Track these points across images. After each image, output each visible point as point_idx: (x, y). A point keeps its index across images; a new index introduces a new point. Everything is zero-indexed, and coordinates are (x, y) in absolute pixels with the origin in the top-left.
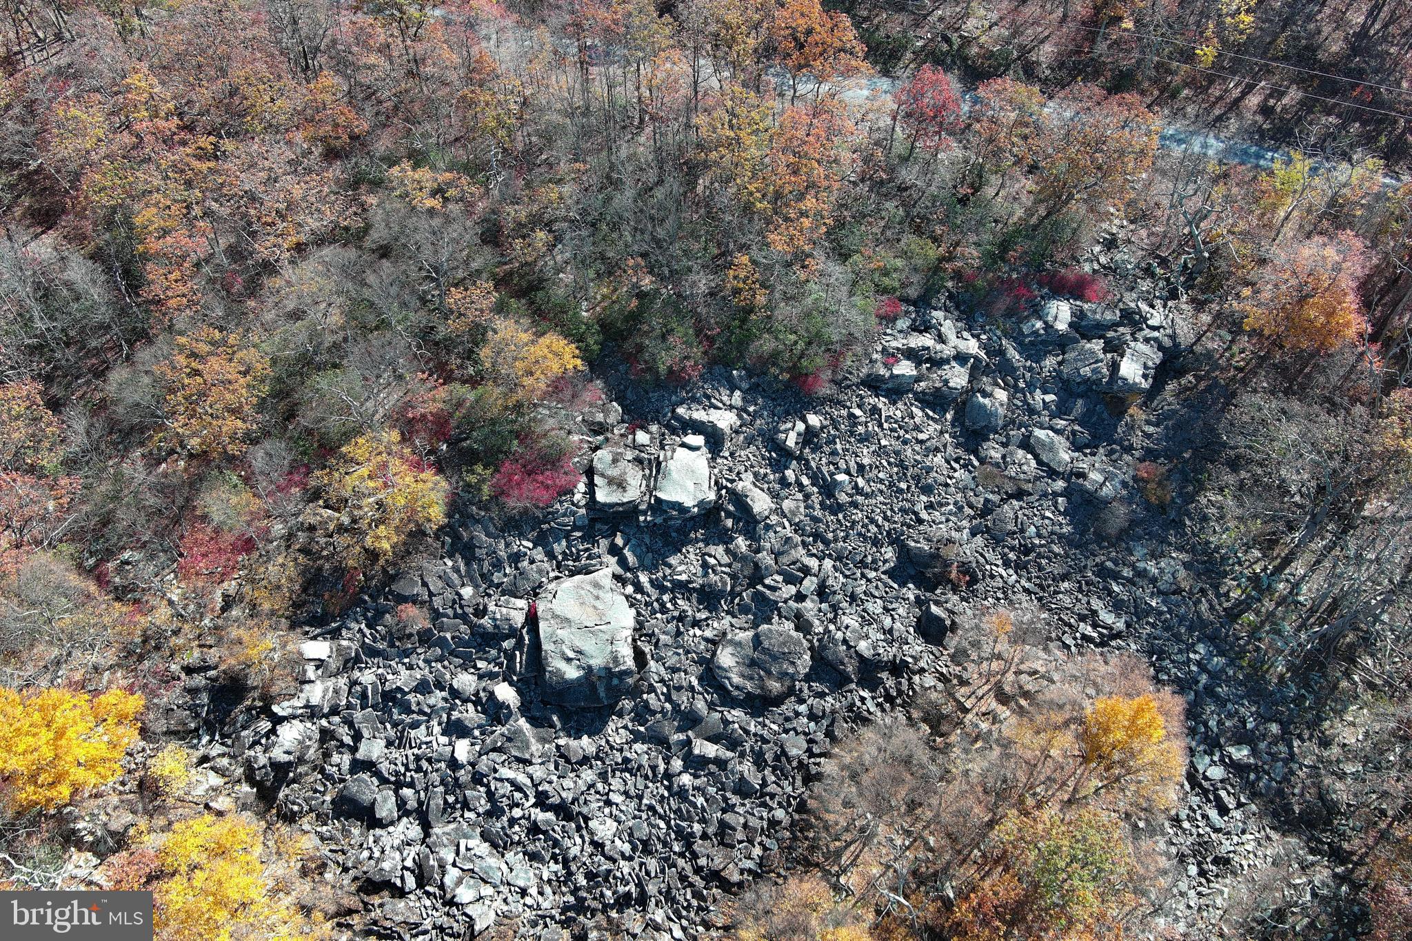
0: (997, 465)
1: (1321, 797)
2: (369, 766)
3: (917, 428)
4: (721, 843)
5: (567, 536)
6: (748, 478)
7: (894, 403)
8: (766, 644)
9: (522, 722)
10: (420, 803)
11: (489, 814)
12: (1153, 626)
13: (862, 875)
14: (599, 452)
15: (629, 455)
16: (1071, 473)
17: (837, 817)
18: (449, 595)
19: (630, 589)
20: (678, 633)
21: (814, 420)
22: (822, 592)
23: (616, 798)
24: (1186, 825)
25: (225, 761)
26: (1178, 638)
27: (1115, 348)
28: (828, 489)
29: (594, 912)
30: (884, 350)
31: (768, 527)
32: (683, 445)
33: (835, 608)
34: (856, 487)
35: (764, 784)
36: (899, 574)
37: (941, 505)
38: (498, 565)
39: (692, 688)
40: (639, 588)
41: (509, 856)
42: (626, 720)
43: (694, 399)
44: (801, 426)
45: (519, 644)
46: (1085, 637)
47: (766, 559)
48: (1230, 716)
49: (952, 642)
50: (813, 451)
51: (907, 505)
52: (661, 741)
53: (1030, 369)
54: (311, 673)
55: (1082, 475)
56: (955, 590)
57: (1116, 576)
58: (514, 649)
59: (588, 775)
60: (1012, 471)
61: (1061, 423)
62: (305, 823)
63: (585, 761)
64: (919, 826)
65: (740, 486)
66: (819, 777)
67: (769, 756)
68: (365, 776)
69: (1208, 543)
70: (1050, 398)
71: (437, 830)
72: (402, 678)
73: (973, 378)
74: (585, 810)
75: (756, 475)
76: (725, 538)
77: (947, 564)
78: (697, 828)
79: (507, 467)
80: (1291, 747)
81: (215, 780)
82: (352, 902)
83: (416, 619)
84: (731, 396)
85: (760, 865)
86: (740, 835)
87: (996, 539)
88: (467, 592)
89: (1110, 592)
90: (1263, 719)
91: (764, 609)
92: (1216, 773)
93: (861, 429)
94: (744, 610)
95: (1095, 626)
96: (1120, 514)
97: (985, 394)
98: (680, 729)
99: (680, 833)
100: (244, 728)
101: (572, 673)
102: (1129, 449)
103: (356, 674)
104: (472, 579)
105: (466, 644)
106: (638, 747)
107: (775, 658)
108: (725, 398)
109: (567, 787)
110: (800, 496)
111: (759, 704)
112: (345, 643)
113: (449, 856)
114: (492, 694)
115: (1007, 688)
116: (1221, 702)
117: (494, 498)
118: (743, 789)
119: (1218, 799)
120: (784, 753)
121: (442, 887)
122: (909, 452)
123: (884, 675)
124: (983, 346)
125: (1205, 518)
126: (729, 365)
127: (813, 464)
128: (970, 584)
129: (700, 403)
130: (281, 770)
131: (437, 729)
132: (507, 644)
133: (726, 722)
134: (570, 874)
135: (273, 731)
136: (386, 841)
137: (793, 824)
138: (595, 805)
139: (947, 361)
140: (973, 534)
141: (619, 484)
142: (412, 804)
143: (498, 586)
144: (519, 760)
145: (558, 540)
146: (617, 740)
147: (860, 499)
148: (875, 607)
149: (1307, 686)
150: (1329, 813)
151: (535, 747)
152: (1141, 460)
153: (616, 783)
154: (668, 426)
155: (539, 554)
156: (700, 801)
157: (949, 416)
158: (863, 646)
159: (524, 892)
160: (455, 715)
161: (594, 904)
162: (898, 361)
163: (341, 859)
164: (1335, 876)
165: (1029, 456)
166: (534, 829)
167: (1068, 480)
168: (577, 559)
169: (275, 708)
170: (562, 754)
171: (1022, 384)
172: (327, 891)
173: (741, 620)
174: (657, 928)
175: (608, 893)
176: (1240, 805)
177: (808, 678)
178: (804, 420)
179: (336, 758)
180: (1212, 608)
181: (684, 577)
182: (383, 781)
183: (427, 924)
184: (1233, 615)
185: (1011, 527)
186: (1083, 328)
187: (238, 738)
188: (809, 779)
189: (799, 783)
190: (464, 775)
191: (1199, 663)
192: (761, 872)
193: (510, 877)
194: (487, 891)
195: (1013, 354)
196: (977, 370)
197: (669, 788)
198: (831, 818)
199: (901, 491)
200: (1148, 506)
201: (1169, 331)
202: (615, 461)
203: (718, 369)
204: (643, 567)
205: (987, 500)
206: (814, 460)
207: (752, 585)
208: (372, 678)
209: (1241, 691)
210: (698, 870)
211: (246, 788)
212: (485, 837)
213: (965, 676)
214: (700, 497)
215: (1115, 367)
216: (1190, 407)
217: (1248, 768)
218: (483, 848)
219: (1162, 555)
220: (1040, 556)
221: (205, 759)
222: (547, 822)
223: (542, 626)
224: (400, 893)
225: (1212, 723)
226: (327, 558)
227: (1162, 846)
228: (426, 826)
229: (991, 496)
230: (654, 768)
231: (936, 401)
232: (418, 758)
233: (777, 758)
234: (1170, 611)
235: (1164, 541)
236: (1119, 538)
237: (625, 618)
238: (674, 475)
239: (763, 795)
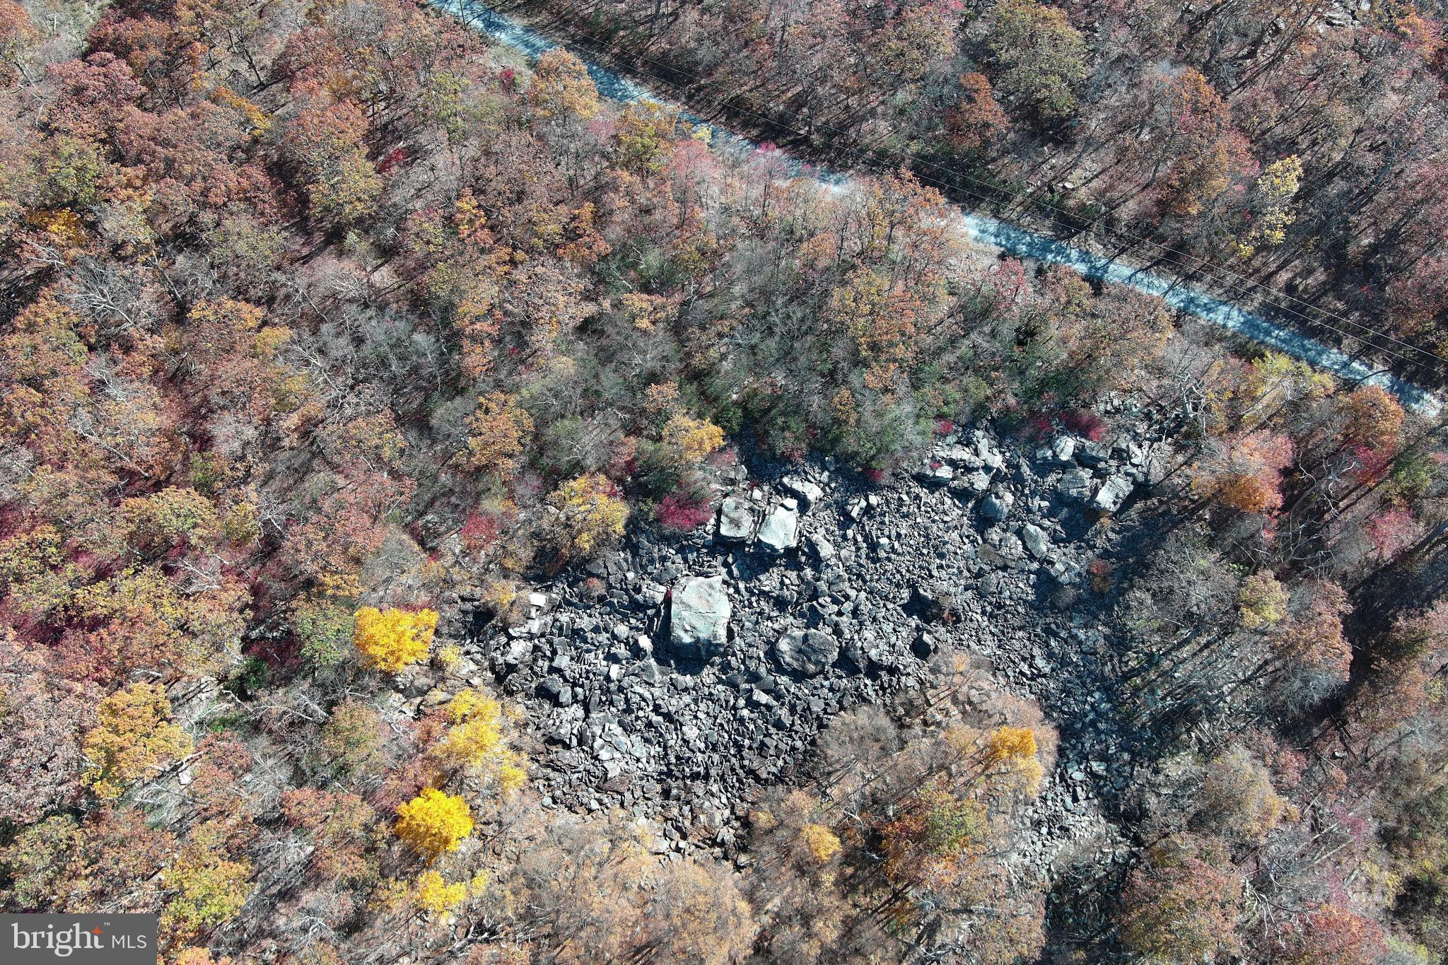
0: (994, 546)
1: (1140, 805)
2: (559, 671)
3: (945, 512)
4: (760, 754)
5: (698, 550)
6: (822, 531)
7: (932, 492)
8: (811, 642)
9: (652, 661)
10: (586, 697)
11: (624, 711)
12: (1070, 673)
13: (841, 790)
14: (728, 499)
15: (747, 505)
16: (1045, 560)
17: (833, 752)
18: (620, 576)
19: (731, 590)
20: (757, 623)
21: (874, 500)
22: (855, 612)
23: (701, 715)
24: (1049, 803)
25: (479, 657)
26: (1084, 684)
27: (1101, 475)
28: (873, 546)
29: (677, 778)
30: (933, 457)
31: (828, 566)
32: (782, 505)
33: (861, 624)
34: (893, 548)
35: (793, 724)
36: (909, 609)
37: (948, 566)
38: (652, 561)
39: (759, 658)
40: (737, 591)
41: (633, 737)
42: (715, 670)
43: (796, 472)
44: (863, 504)
45: (658, 613)
46: (1021, 673)
47: (823, 586)
48: (1100, 742)
49: (934, 659)
50: (869, 519)
51: (925, 565)
52: (733, 685)
53: (1036, 482)
54: (533, 614)
55: (1052, 563)
56: (944, 624)
57: (1056, 635)
58: (654, 616)
59: (687, 699)
60: (1004, 551)
61: (1046, 523)
62: (520, 697)
63: (686, 689)
64: (882, 769)
65: (815, 537)
66: (826, 726)
67: (799, 709)
68: (556, 676)
69: (1125, 625)
70: (1045, 504)
71: (593, 715)
72: (585, 622)
73: (993, 481)
74: (681, 719)
75: (827, 530)
76: (799, 568)
77: (941, 610)
78: (747, 742)
79: (667, 500)
80: (1133, 769)
81: (473, 667)
82: (540, 747)
83: (598, 587)
84: (821, 474)
85: (781, 772)
86: (772, 752)
87: (981, 594)
88: (631, 575)
89: (1048, 645)
90: (1122, 748)
91: (814, 618)
92: (1079, 776)
93: (905, 509)
94: (802, 615)
95: (1031, 666)
96: (1069, 595)
97: (997, 497)
98: (747, 681)
99: (736, 743)
100: (491, 638)
101: (687, 639)
102: (1093, 547)
103: (558, 615)
104: (635, 567)
105: (625, 608)
106: (720, 687)
107: (815, 651)
108: (817, 476)
109: (673, 704)
110: (853, 548)
111: (799, 676)
112: (554, 596)
113: (599, 732)
114: (636, 641)
115: (960, 697)
116: (1098, 732)
117: (657, 520)
118: (779, 725)
119: (1075, 791)
120: (809, 708)
121: (592, 748)
122: (935, 528)
123: (883, 673)
124: (1005, 461)
125: (1128, 608)
126: (824, 452)
127: (867, 528)
128: (955, 623)
129: (799, 475)
130: (511, 668)
131: (601, 656)
132: (650, 612)
133: (776, 684)
134: (666, 754)
135: (508, 644)
136: (563, 716)
137: (806, 751)
138: (687, 718)
139: (977, 469)
140: (966, 589)
141: (736, 523)
142: (581, 697)
143: (650, 574)
144: (646, 683)
145: (692, 552)
146: (707, 681)
147: (893, 556)
148: (888, 628)
149: (1158, 734)
150: (1142, 815)
151: (658, 677)
152: (1100, 557)
153: (702, 706)
154: (775, 488)
155: (678, 558)
156: (752, 727)
157: (970, 505)
158: (873, 653)
159: (638, 760)
160: (613, 650)
161: (678, 774)
162: (941, 466)
163: (537, 721)
164: (1131, 852)
165: (1019, 542)
166: (650, 725)
167: (1041, 564)
168: (702, 566)
169: (511, 631)
170: (673, 684)
171: (1027, 491)
172: (527, 739)
173: (800, 622)
174: (713, 795)
175: (687, 770)
176: (1088, 798)
177: (834, 665)
178: (867, 500)
179: (540, 663)
180: (1113, 669)
181: (767, 589)
182: (566, 680)
183: (581, 768)
184: (1126, 677)
185: (993, 589)
186: (1081, 458)
187: (488, 644)
188: (821, 726)
189: (814, 727)
190: (613, 687)
191: (1092, 705)
192: (780, 778)
193: (632, 750)
194: (617, 755)
195: (1026, 470)
196: (997, 477)
197: (734, 716)
198: (830, 752)
199: (922, 554)
200: (1092, 592)
201: (1145, 470)
202: (736, 508)
203: (815, 454)
204: (742, 578)
205: (981, 569)
206: (869, 526)
207: (810, 600)
208: (567, 619)
209: (1115, 728)
210: (742, 767)
211: (489, 674)
212: (620, 724)
213: (935, 682)
214: (787, 543)
215: (1095, 491)
216: (1145, 524)
217: (1101, 777)
218: (619, 730)
219: (1092, 627)
220: (1007, 612)
221: (468, 653)
222: (658, 722)
223: (674, 606)
224: (568, 747)
225: (1087, 745)
226: (549, 541)
227: (1030, 812)
228: (587, 711)
229: (984, 567)
230: (727, 702)
231: (962, 495)
232: (588, 672)
233: (804, 710)
234: (1084, 666)
235: (1096, 617)
236: (1067, 608)
237: (724, 609)
238: (773, 526)
239: (791, 730)
